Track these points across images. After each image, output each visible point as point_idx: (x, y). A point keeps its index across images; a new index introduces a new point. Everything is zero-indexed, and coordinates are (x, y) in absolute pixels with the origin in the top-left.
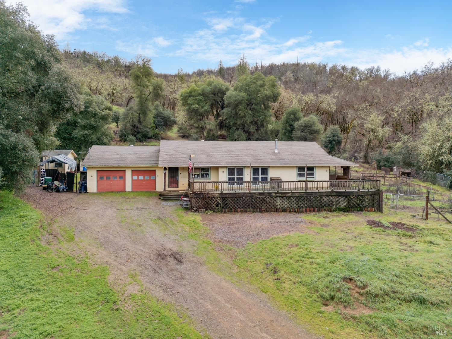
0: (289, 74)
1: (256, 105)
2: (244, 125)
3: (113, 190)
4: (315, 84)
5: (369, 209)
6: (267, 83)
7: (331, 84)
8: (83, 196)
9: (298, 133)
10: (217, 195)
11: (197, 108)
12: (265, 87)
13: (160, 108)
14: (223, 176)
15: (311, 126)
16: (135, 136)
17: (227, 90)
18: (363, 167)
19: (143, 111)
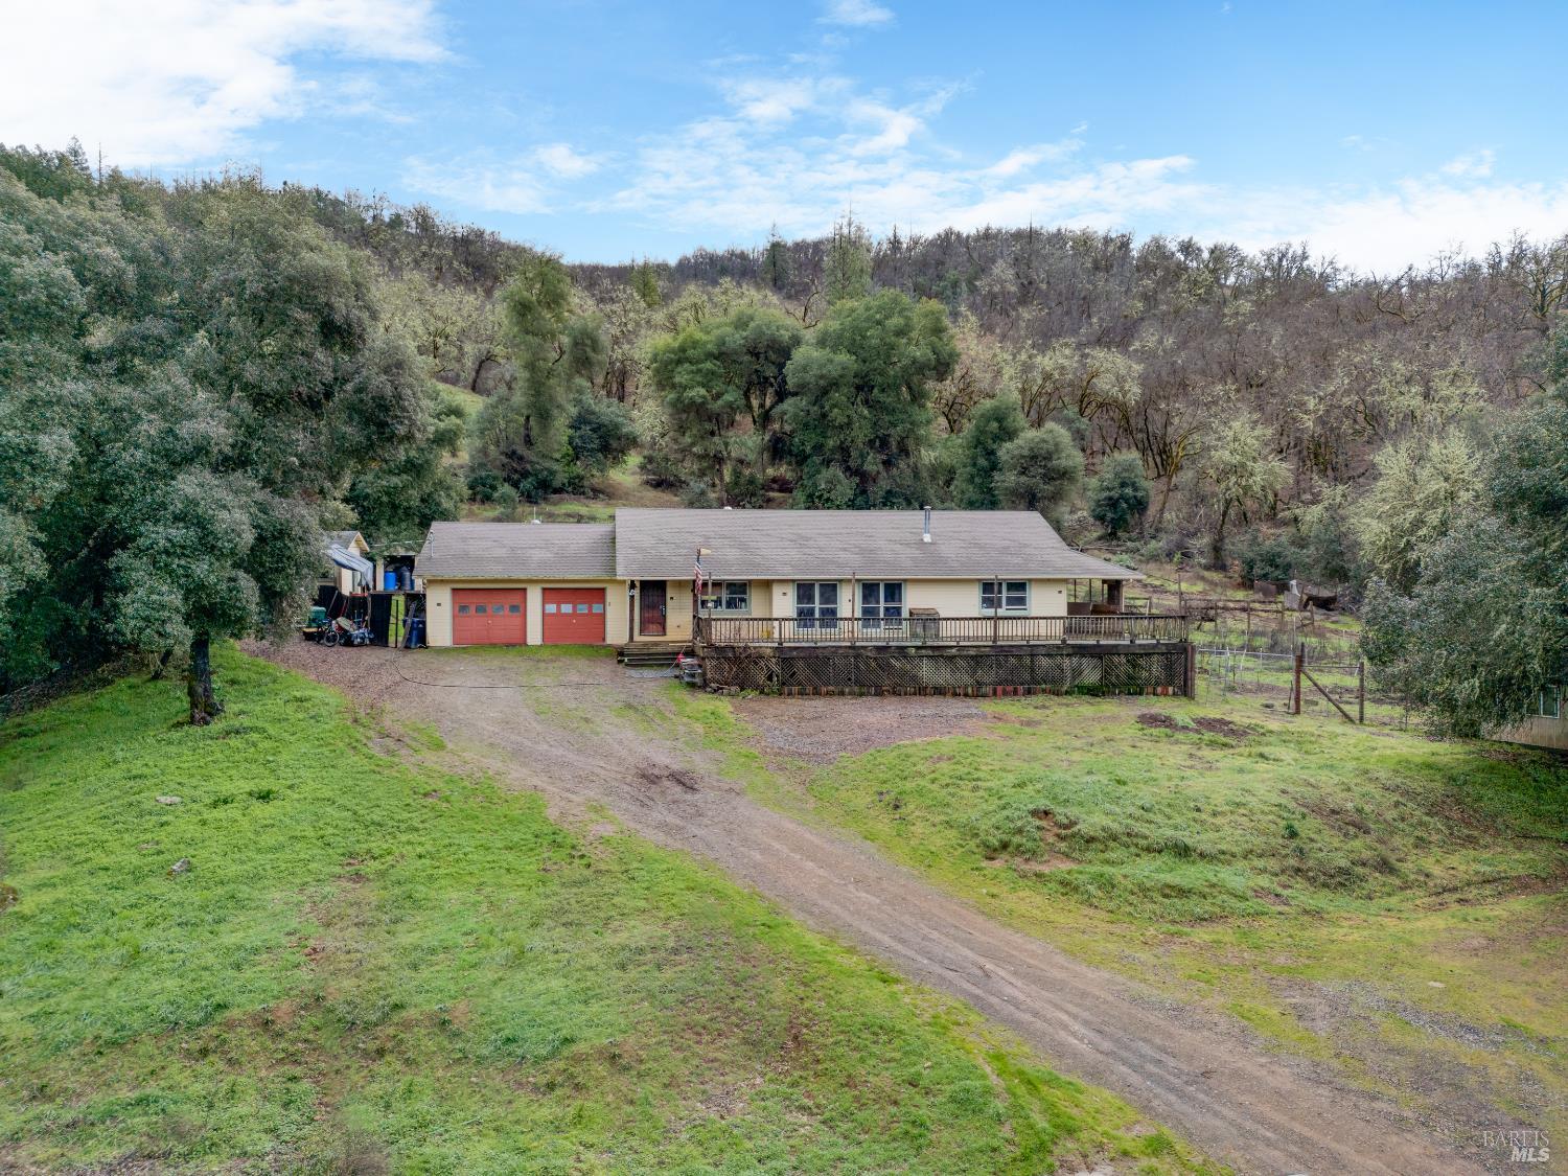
0: (1003, 271)
1: (883, 390)
2: (844, 450)
3: (494, 641)
4: (1087, 305)
5: (1159, 689)
6: (919, 323)
7: (1140, 305)
8: (417, 656)
9: (1008, 479)
10: (769, 651)
11: (704, 397)
12: (912, 335)
13: (588, 399)
14: (785, 603)
15: (1048, 457)
16: (515, 485)
17: (797, 341)
18: (1203, 578)
19: (541, 411)
